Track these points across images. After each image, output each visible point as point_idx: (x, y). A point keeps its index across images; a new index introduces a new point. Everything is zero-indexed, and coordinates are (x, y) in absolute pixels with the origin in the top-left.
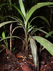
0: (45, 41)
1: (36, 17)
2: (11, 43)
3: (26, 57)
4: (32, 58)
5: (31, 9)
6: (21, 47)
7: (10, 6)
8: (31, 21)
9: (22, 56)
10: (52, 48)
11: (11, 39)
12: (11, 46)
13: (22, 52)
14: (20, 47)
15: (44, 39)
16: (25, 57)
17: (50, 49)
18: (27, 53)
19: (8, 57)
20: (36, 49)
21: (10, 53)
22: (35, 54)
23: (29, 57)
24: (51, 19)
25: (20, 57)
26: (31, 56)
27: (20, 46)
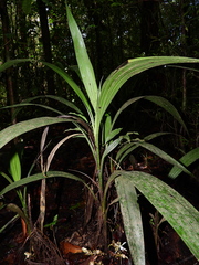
0: (165, 191)
1: (136, 99)
2: (42, 199)
3: (102, 250)
4: (124, 256)
5: (110, 79)
6: (77, 209)
7: (36, 54)
8: (118, 113)
9: (84, 250)
10: (188, 219)
11: (44, 182)
12: (43, 209)
13: (85, 231)
14: (73, 207)
15: (162, 184)
16: (98, 252)
17: (182, 224)
18: (105, 234)
19: (28, 255)
20: (140, 223)
21: (39, 238)
22: (137, 243)
23: (113, 249)
24: (184, 103)
25: (77, 251)
26: (119, 246)
27: (75, 203)
